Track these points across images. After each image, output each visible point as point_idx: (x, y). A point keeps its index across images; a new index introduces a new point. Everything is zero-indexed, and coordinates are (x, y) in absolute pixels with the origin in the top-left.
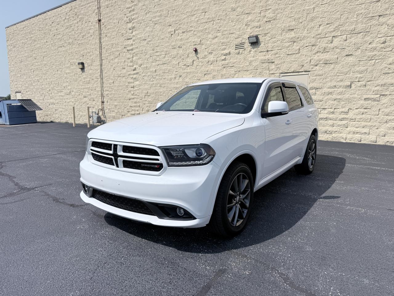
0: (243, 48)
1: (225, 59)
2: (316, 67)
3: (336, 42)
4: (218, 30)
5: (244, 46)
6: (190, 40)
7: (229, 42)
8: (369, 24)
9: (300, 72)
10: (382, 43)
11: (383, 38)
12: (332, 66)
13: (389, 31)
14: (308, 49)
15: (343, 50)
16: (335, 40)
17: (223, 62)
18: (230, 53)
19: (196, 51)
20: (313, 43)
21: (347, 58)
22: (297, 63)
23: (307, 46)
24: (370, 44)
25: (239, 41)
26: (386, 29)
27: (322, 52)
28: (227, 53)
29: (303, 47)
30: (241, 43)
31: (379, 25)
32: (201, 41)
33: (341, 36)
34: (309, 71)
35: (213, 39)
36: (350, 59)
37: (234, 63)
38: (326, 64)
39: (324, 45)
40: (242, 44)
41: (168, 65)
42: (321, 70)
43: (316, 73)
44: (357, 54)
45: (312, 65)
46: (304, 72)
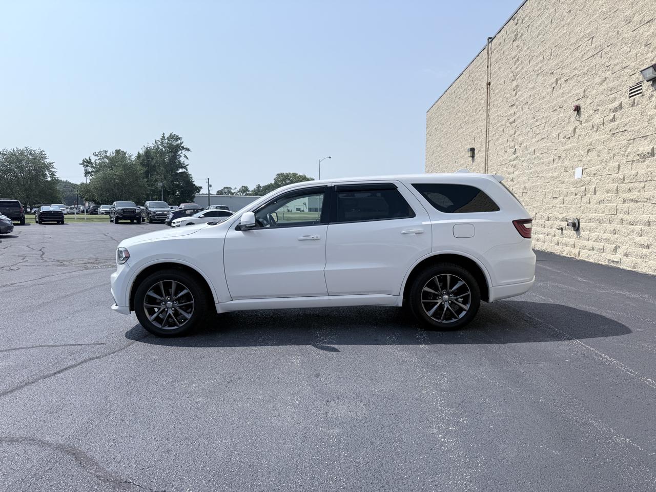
0: (641, 93)
1: (614, 119)
4: (607, 67)
5: (641, 89)
6: (574, 92)
7: (620, 85)
17: (612, 124)
18: (620, 106)
19: (578, 109)
25: (632, 82)
28: (616, 106)
30: (637, 84)
32: (585, 91)
35: (601, 84)
37: (626, 125)
40: (639, 85)
41: (548, 139)
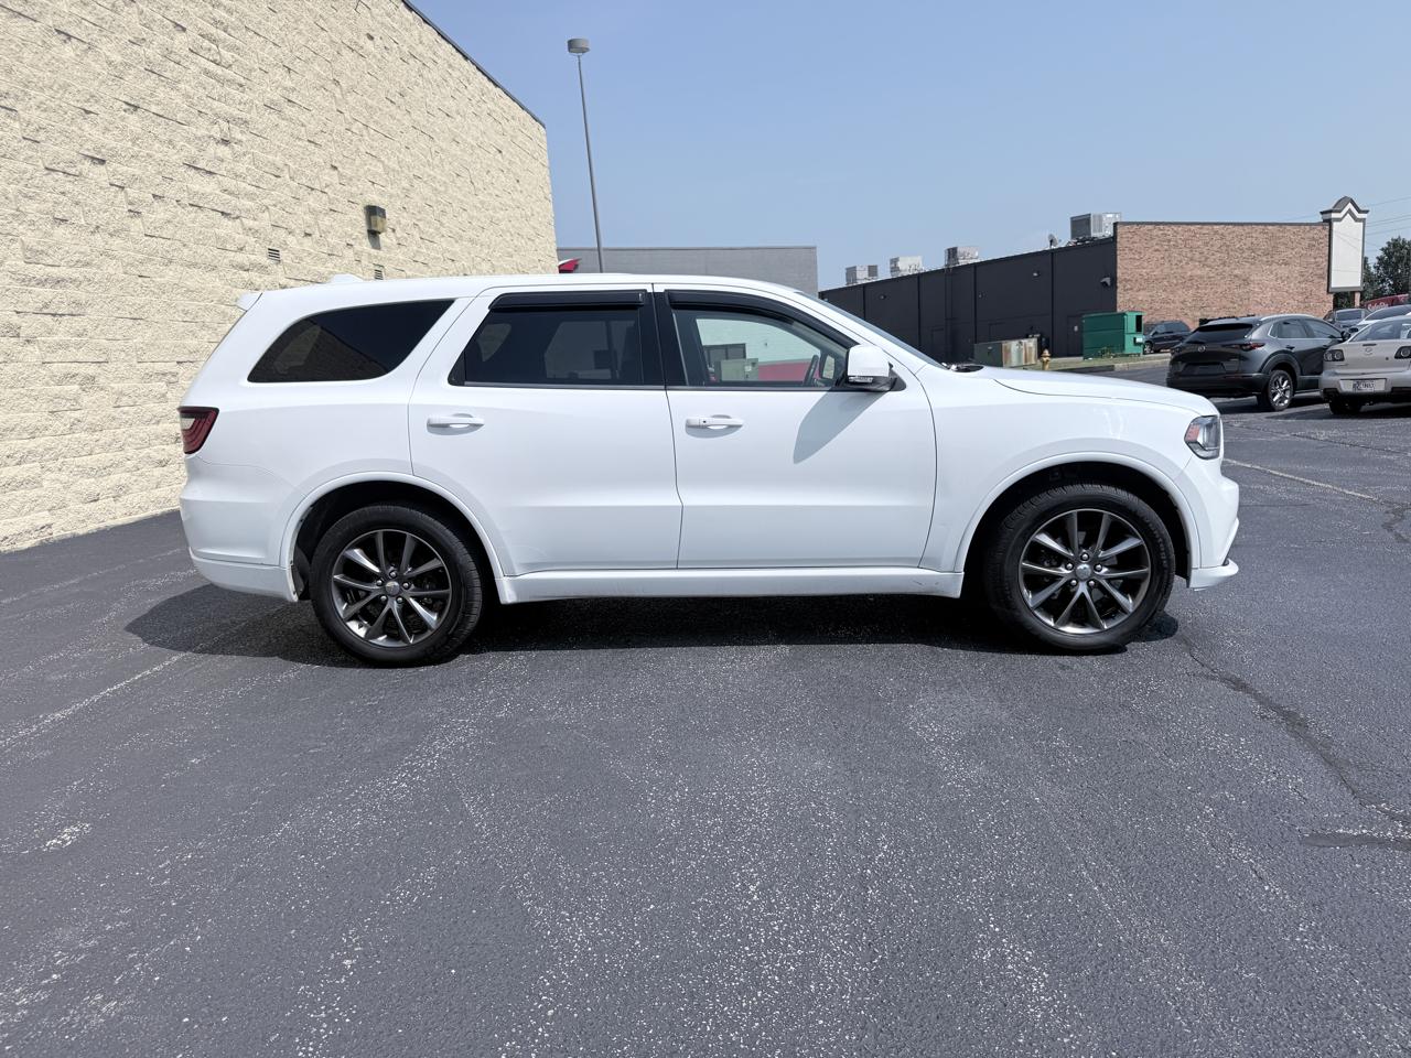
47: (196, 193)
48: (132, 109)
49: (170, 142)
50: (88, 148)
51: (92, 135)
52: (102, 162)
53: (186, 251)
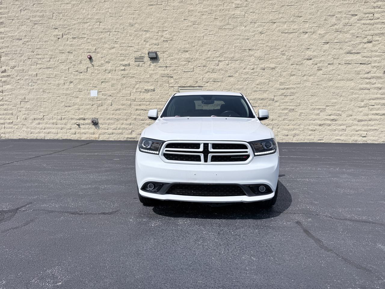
0: (143, 62)
1: (124, 70)
2: (207, 84)
3: (221, 65)
4: (115, 42)
5: (143, 60)
6: (83, 46)
7: (128, 54)
8: (243, 55)
9: (195, 87)
10: (252, 70)
11: (252, 66)
12: (219, 84)
13: (256, 61)
14: (200, 68)
15: (226, 72)
16: (220, 63)
17: (123, 72)
18: (129, 65)
19: (90, 58)
20: (204, 64)
21: (229, 78)
22: (192, 79)
23: (199, 66)
24: (244, 69)
25: (138, 54)
26: (254, 59)
27: (211, 72)
28: (126, 64)
29: (196, 67)
30: (140, 57)
31: (249, 56)
32: (96, 49)
33: (224, 61)
34: (202, 87)
35: (110, 49)
36: (232, 79)
37: (134, 74)
38: (215, 82)
39: (213, 67)
40: (142, 58)
41: (54, 69)
42: (211, 86)
43: (207, 88)
44: (236, 75)
45: (204, 82)
46: (198, 87)
47: (347, 60)
48: (326, 43)
49: (341, 48)
50: (306, 57)
51: (309, 53)
52: (311, 59)
53: (339, 76)
